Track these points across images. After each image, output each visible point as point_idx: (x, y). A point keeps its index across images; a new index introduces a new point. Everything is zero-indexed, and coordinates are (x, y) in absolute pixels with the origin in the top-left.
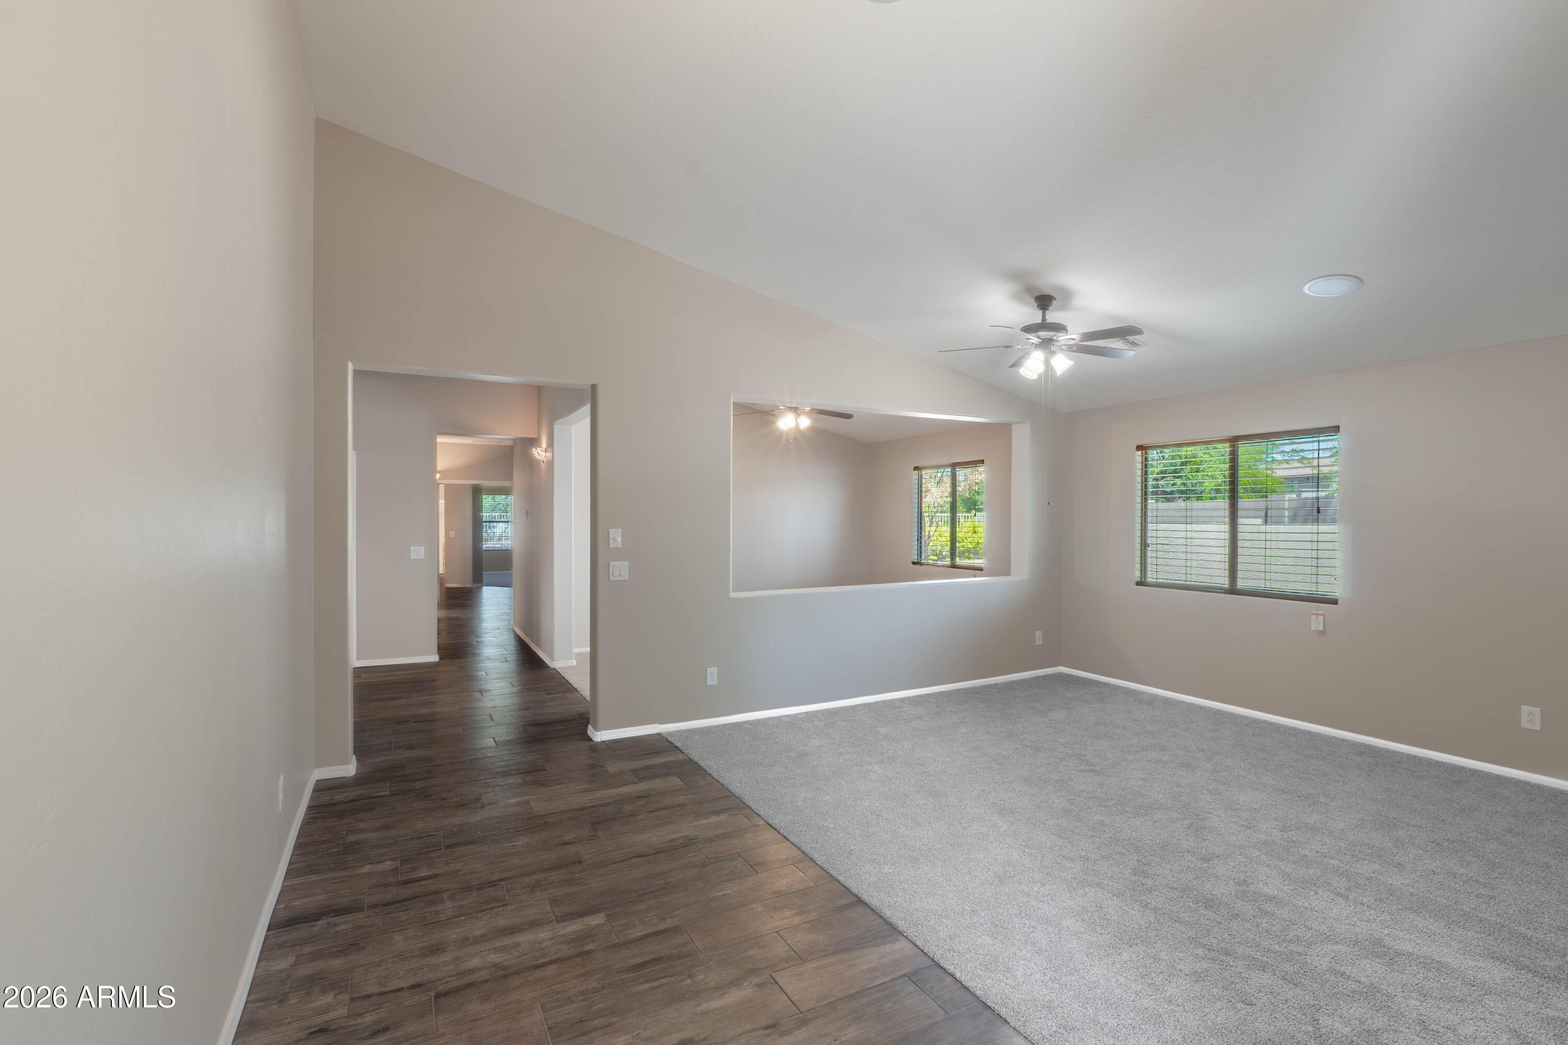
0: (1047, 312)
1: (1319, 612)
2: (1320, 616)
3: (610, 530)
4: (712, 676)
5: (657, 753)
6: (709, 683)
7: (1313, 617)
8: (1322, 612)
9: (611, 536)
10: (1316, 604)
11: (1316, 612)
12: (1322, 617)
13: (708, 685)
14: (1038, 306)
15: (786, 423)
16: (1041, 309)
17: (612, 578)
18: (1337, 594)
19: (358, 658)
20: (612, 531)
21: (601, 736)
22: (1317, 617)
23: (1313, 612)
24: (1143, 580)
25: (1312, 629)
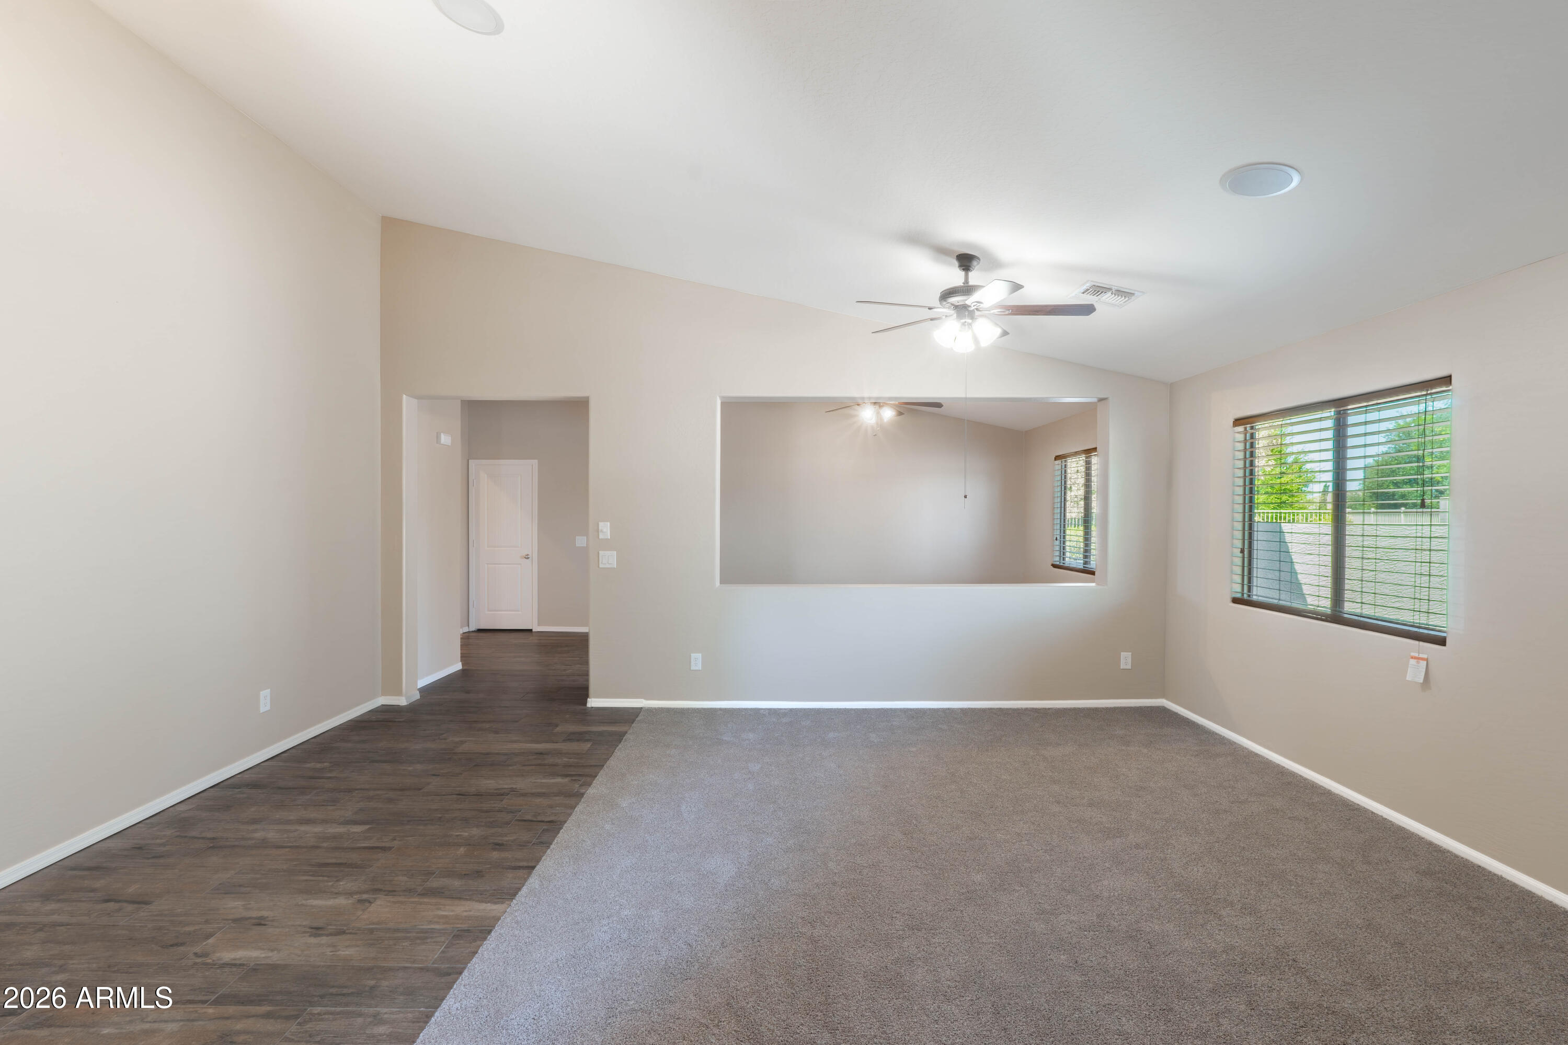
0: (970, 274)
1: (1421, 656)
2: (1421, 661)
3: (600, 523)
4: (697, 661)
5: (613, 722)
6: (693, 668)
7: (1413, 662)
8: (1425, 656)
9: (600, 528)
10: (1417, 642)
11: (1416, 655)
12: (1425, 663)
13: (692, 669)
14: (960, 266)
15: (867, 415)
16: (963, 269)
17: (601, 566)
18: (1445, 629)
19: (539, 625)
20: (601, 524)
21: (593, 702)
22: (1418, 663)
23: (1413, 654)
24: (1245, 596)
25: (1409, 678)
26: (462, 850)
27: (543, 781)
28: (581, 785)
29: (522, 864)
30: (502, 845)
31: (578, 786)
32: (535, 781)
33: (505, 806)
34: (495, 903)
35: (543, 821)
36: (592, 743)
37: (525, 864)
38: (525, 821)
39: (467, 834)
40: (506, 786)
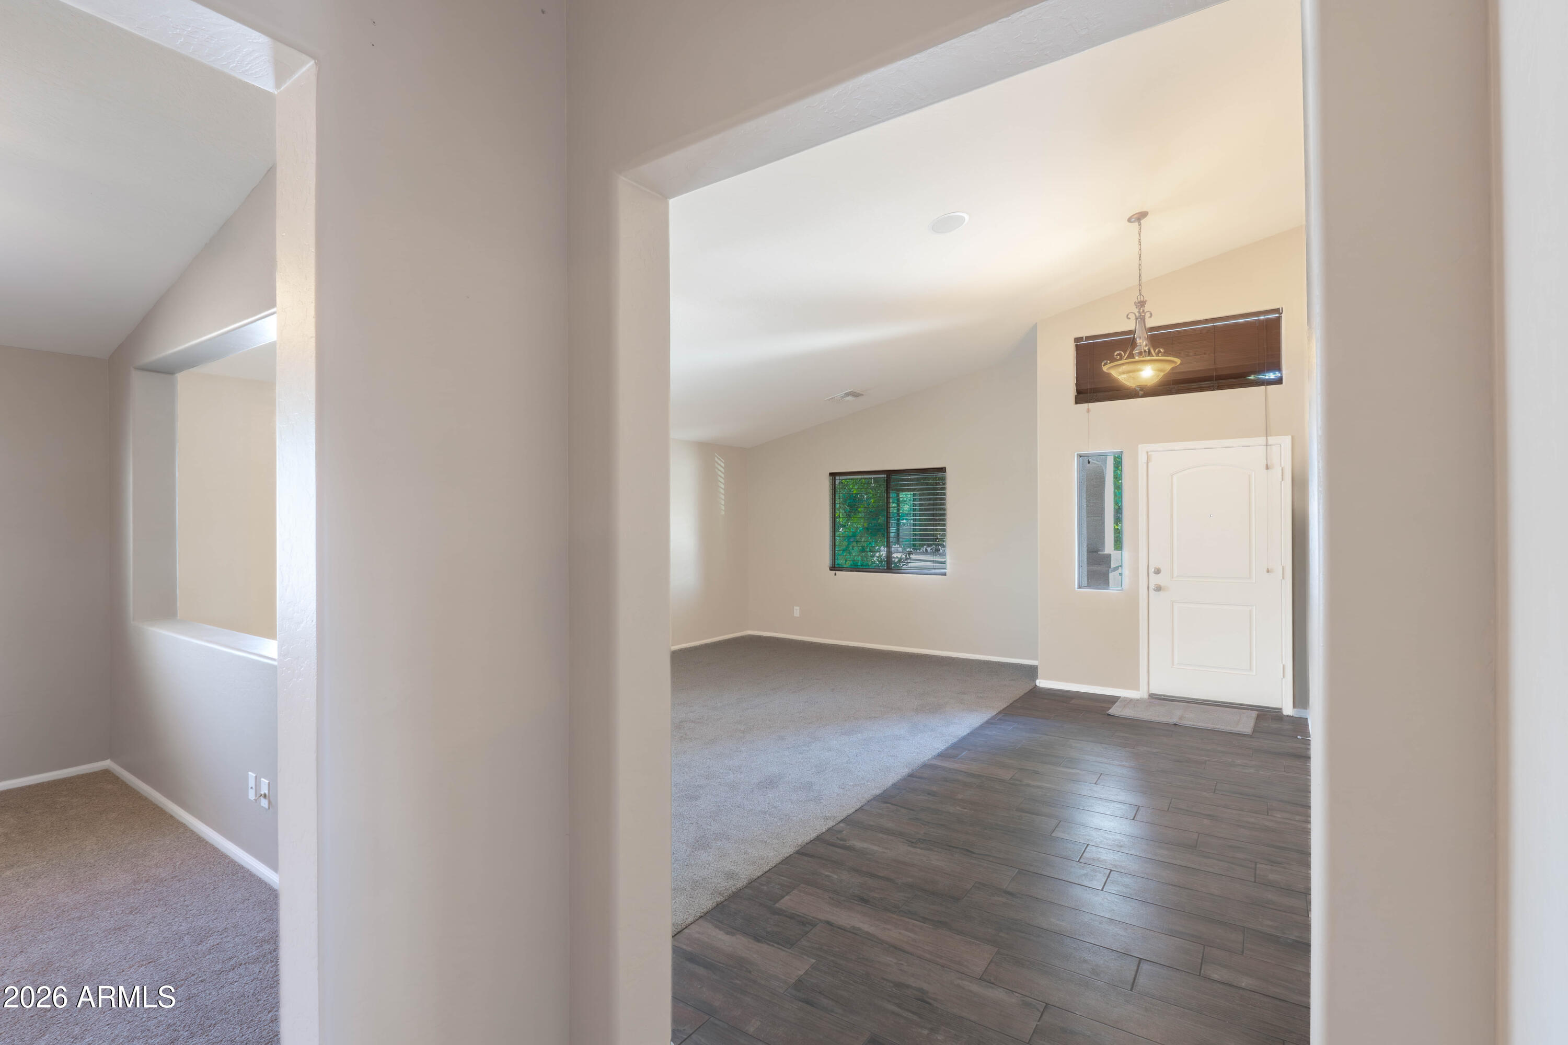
26: (960, 797)
27: (875, 848)
28: (841, 832)
29: (917, 779)
30: (929, 794)
31: (843, 832)
32: (886, 851)
33: (923, 826)
34: (935, 764)
35: (892, 804)
36: (777, 905)
37: (914, 779)
38: (907, 809)
39: (957, 808)
40: (919, 851)
